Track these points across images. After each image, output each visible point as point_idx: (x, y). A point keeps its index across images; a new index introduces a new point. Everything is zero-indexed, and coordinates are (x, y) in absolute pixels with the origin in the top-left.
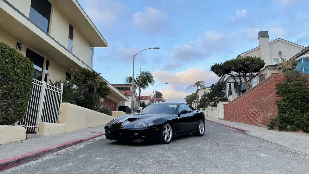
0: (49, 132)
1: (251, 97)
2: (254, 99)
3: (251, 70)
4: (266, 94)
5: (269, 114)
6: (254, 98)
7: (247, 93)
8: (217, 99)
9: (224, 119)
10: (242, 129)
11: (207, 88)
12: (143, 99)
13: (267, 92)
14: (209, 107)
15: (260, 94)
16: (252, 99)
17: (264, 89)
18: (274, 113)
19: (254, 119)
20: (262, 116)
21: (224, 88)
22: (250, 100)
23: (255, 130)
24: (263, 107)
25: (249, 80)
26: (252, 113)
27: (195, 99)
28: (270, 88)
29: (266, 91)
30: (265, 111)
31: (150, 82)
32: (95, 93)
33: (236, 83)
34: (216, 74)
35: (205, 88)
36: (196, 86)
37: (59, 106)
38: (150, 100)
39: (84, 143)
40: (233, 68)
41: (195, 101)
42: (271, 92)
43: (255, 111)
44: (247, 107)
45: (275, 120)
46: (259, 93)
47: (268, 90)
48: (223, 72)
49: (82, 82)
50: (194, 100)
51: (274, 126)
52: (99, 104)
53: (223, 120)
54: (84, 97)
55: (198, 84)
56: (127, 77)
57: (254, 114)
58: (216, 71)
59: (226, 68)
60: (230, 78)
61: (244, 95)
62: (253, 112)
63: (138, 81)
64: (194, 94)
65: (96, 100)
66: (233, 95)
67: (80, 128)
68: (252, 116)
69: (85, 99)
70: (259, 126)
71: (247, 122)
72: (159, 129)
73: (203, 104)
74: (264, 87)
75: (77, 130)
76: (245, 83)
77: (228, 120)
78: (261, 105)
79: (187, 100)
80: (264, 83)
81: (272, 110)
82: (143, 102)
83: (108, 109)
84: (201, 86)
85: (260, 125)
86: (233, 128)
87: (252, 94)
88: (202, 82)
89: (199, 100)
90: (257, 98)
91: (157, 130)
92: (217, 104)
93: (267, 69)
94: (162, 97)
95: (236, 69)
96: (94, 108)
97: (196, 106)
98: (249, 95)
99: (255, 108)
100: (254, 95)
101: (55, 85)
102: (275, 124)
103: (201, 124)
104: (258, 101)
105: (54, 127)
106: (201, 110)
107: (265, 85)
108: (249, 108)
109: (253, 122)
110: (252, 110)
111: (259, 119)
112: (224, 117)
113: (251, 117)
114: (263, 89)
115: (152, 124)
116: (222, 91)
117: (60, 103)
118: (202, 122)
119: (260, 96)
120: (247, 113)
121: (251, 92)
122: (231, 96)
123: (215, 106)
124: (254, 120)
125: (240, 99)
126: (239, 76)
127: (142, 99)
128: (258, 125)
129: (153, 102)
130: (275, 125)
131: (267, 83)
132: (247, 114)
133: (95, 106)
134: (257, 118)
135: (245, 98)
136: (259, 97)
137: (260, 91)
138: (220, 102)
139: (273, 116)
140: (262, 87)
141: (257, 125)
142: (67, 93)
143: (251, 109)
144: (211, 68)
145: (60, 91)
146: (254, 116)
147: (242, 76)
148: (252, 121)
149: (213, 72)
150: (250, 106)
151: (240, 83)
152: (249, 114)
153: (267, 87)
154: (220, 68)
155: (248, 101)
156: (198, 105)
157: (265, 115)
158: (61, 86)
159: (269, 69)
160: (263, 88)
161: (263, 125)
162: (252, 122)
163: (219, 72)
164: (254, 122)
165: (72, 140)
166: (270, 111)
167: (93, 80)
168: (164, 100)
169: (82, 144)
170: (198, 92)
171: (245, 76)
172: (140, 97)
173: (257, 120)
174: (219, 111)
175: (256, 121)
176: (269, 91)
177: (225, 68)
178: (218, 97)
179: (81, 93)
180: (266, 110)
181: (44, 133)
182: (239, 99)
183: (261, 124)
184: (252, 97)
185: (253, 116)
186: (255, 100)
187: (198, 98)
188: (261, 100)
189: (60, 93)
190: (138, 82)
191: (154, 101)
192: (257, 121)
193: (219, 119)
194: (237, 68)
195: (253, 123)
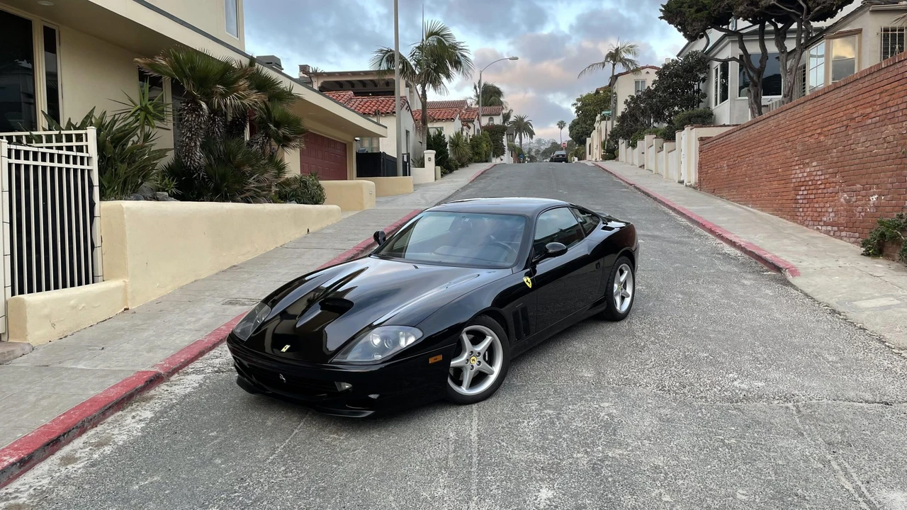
0: (53, 325)
1: (805, 126)
2: (816, 136)
3: (808, 13)
4: (870, 121)
5: (874, 198)
6: (819, 131)
7: (790, 111)
8: (678, 117)
9: (699, 186)
10: (768, 256)
11: (643, 68)
12: (439, 120)
13: (873, 115)
14: (649, 138)
15: (844, 118)
16: (810, 134)
17: (861, 102)
18: (895, 199)
19: (807, 205)
20: (842, 200)
21: (702, 76)
22: (800, 137)
23: (818, 264)
24: (853, 167)
25: (794, 51)
26: (804, 183)
27: (606, 108)
28: (890, 103)
29: (869, 110)
30: (859, 186)
31: (457, 64)
32: (247, 137)
33: (745, 61)
34: (679, 30)
35: (637, 70)
36: (609, 65)
37: (92, 216)
38: (460, 119)
39: (163, 387)
40: (740, 9)
41: (603, 113)
42: (889, 117)
43: (818, 178)
44: (788, 161)
45: (896, 226)
46: (841, 114)
47: (878, 108)
48: (704, 22)
49: (187, 106)
50: (602, 110)
51: (888, 245)
52: (266, 175)
53: (695, 188)
54: (208, 157)
55: (614, 56)
56: (376, 52)
57: (811, 187)
58: (679, 19)
59: (715, 10)
60: (727, 40)
61: (780, 115)
62: (807, 179)
63: (418, 63)
64: (601, 92)
65: (251, 166)
66: (733, 100)
67: (193, 280)
68: (801, 193)
69: (210, 165)
70: (827, 233)
71: (781, 211)
72: (440, 358)
73: (630, 129)
74: (865, 95)
75: (182, 288)
76: (778, 58)
77: (713, 192)
78: (841, 159)
79: (578, 109)
80: (867, 79)
81: (890, 186)
82: (437, 133)
83: (310, 180)
84: (624, 64)
85: (829, 228)
86: (733, 244)
87: (810, 116)
88: (629, 50)
89: (619, 114)
90: (830, 133)
91: (431, 361)
92: (678, 134)
93: (868, 12)
94: (501, 103)
95: (752, 10)
96: (248, 190)
97: (609, 133)
98: (798, 116)
99: (817, 168)
100: (818, 121)
101: (66, 135)
102: (895, 240)
103: (622, 272)
104: (834, 146)
105: (72, 302)
106: (624, 145)
107: (868, 89)
108: (794, 164)
109: (802, 214)
110: (805, 174)
111: (830, 210)
112: (700, 180)
113: (798, 197)
114: (856, 104)
115: (411, 340)
116: (696, 87)
117: (92, 205)
118: (624, 266)
119: (844, 128)
120: (786, 180)
121: (808, 106)
122: (727, 103)
123: (669, 136)
124: (810, 209)
125: (761, 126)
126: (762, 33)
127: (432, 122)
128: (824, 228)
129: (471, 125)
130: (893, 244)
131: (878, 79)
132: (783, 182)
133: (250, 183)
134: (822, 205)
135: (781, 126)
136: (836, 131)
137: (844, 108)
138: (687, 129)
139: (888, 209)
140: (856, 94)
141: (820, 227)
142: (119, 164)
143: (800, 168)
144: (661, 10)
145: (86, 159)
146: (812, 196)
147: (770, 33)
148: (801, 210)
149: (670, 23)
150: (797, 158)
151: (761, 61)
152: (792, 185)
153: (877, 97)
154: (695, 8)
155: (791, 139)
156: (612, 128)
157: (854, 199)
158: (87, 141)
159: (874, 12)
160: (860, 97)
161: (844, 234)
162: (798, 214)
163: (691, 25)
164: (807, 214)
165: (113, 381)
166: (878, 188)
167: (224, 96)
168: (508, 111)
169: (152, 398)
170: (616, 85)
171: (781, 36)
172: (426, 116)
173: (819, 210)
174: (682, 156)
175: (816, 214)
176: (884, 112)
177: (712, 8)
178: (681, 107)
179: (193, 144)
180: (864, 181)
181: (28, 337)
182: (759, 126)
183: (836, 228)
184: (810, 124)
185: (805, 192)
186: (822, 138)
187: (616, 102)
188: (845, 143)
189: (85, 167)
190: (416, 66)
191: (476, 120)
192: (820, 214)
193: (682, 182)
194: (756, 10)
195: (805, 218)
